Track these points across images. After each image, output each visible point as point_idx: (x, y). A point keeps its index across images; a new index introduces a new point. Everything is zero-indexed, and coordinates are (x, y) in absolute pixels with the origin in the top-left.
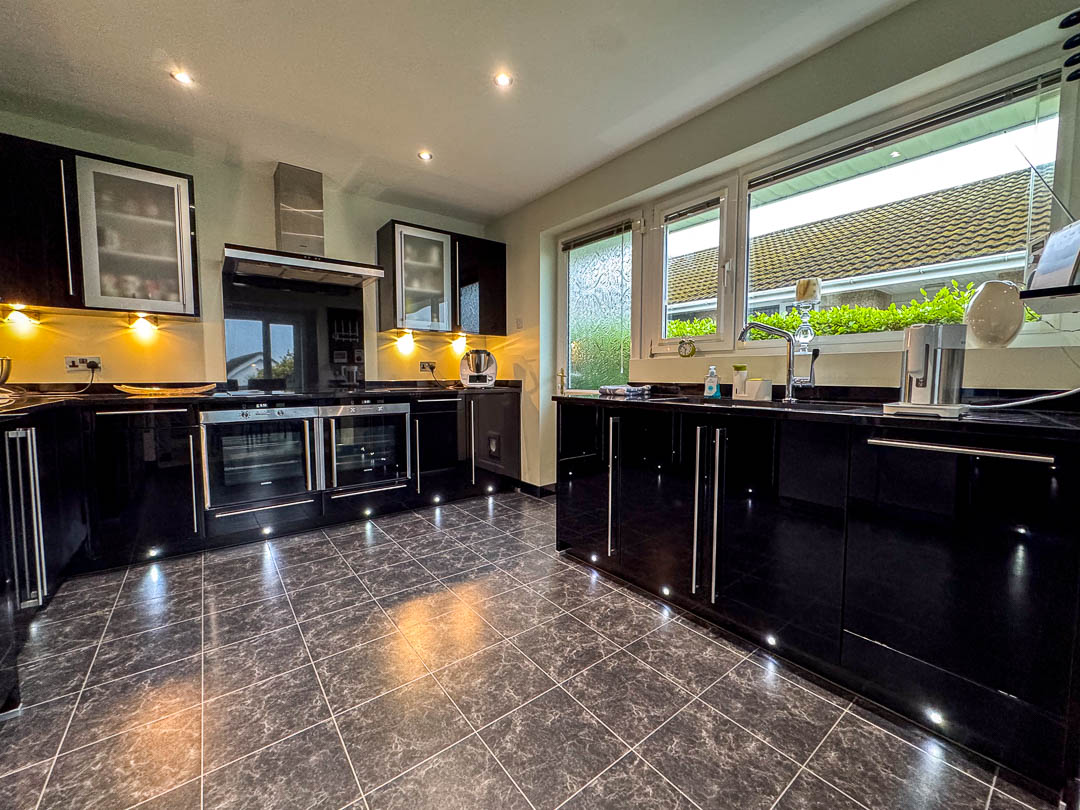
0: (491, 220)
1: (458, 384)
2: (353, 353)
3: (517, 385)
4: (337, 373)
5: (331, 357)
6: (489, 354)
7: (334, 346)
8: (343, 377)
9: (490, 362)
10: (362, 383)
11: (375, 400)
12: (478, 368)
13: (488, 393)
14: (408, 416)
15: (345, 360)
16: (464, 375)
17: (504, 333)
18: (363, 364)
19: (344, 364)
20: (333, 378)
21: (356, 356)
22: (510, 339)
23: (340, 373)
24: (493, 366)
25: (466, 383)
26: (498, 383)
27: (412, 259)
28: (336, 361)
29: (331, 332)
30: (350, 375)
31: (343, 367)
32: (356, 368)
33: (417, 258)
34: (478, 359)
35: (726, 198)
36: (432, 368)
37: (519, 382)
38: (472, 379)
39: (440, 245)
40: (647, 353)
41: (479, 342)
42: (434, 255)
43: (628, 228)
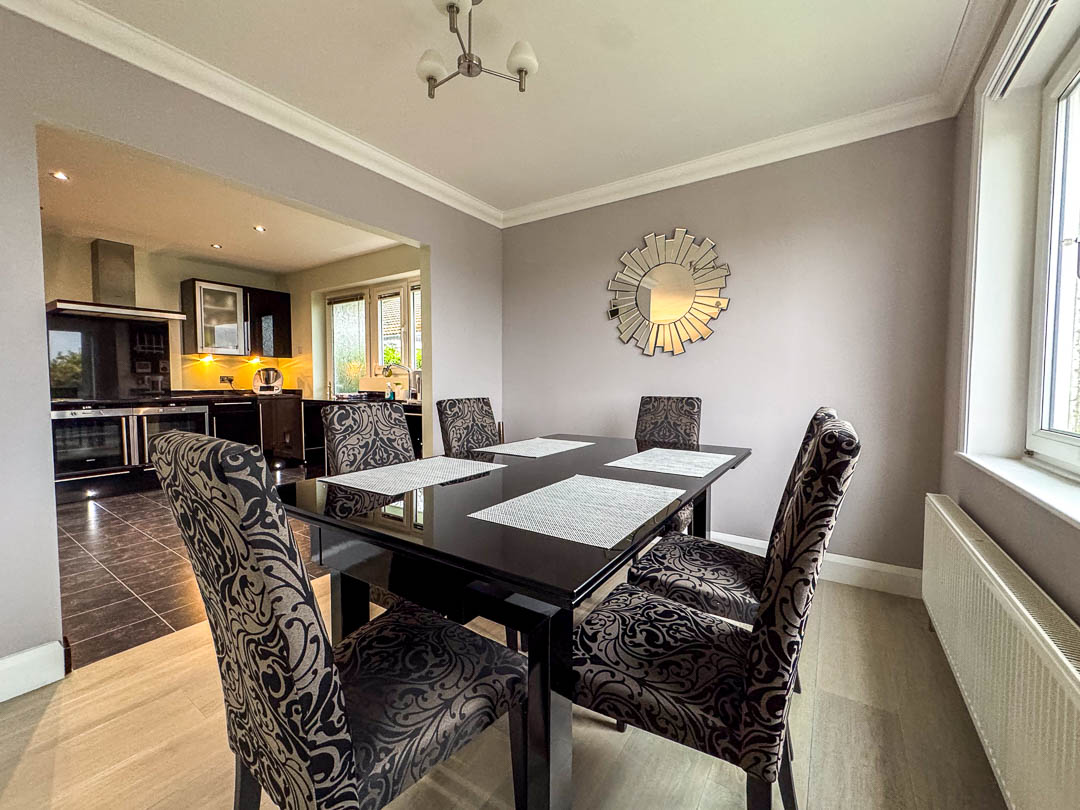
0: (280, 276)
1: (251, 392)
2: (158, 365)
3: (298, 392)
4: (140, 382)
5: (133, 369)
6: (276, 371)
7: (135, 357)
8: (147, 385)
9: (278, 376)
10: (168, 391)
11: (179, 403)
12: (267, 381)
13: (274, 398)
14: (207, 415)
15: (149, 370)
16: (256, 386)
17: (289, 355)
18: (169, 374)
19: (148, 374)
20: (135, 387)
21: (161, 366)
22: (294, 360)
23: (143, 382)
24: (280, 380)
25: (257, 392)
26: (284, 391)
27: (211, 304)
28: (139, 371)
29: (132, 343)
30: (154, 384)
31: (147, 377)
32: (160, 378)
33: (215, 304)
34: (268, 375)
35: (402, 293)
36: (231, 381)
37: (301, 391)
38: (262, 389)
39: (234, 295)
40: (373, 375)
41: (270, 362)
42: (230, 301)
43: (361, 298)
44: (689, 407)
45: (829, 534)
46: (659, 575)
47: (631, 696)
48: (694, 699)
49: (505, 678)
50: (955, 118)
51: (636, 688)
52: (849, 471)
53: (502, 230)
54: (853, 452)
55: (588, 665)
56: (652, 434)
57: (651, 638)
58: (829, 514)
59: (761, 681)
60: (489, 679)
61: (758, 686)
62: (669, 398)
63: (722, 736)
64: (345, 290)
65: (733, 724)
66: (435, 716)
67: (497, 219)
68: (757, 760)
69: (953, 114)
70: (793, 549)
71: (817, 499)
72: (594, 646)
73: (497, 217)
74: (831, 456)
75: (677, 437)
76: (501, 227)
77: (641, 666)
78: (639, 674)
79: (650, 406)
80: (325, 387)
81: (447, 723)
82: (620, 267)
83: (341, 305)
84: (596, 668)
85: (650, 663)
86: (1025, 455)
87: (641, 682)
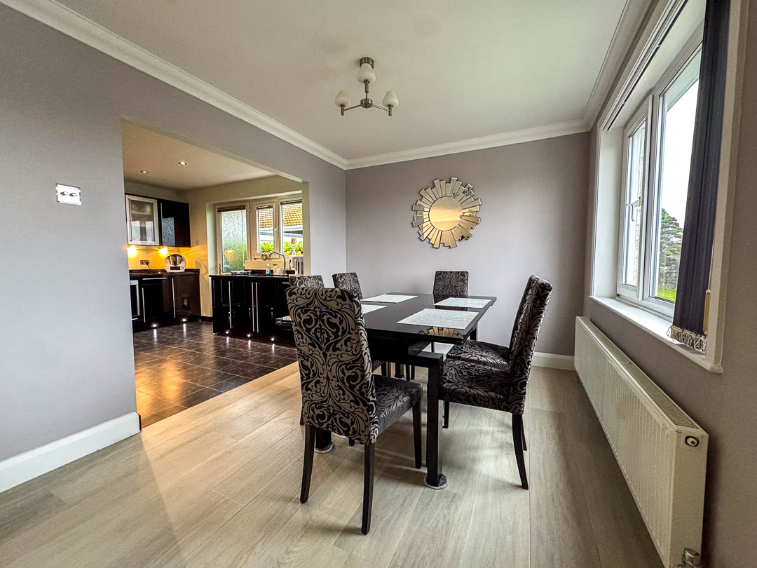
0: (180, 191)
1: (164, 271)
3: (197, 271)
6: (181, 257)
9: (182, 260)
12: (175, 263)
13: (181, 275)
14: (137, 287)
16: (168, 267)
17: (189, 246)
22: (193, 249)
24: (183, 262)
25: (169, 270)
26: (186, 270)
27: (136, 211)
33: (138, 211)
34: (175, 259)
35: (274, 206)
36: (147, 263)
37: (199, 270)
38: (172, 268)
39: (151, 204)
40: (253, 258)
41: (175, 250)
42: (148, 209)
43: (244, 209)
44: (462, 277)
45: (542, 320)
46: (462, 355)
47: (467, 392)
48: (491, 391)
49: (415, 390)
50: (590, 132)
51: (468, 389)
52: (549, 297)
53: (346, 171)
54: (550, 290)
55: (447, 384)
56: (443, 292)
57: (469, 373)
58: (542, 312)
59: (517, 377)
60: (409, 390)
61: (517, 379)
62: (451, 272)
63: (503, 401)
64: (231, 202)
65: (507, 397)
66: (394, 401)
67: (343, 165)
68: (516, 407)
69: (589, 130)
70: (530, 326)
71: (538, 307)
72: (447, 377)
73: (343, 164)
74: (543, 291)
75: (456, 292)
76: (345, 169)
77: (468, 382)
78: (468, 385)
79: (441, 276)
80: (216, 267)
81: (399, 404)
82: (420, 198)
83: (227, 212)
84: (450, 384)
85: (472, 381)
86: (617, 296)
87: (470, 387)
